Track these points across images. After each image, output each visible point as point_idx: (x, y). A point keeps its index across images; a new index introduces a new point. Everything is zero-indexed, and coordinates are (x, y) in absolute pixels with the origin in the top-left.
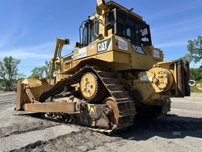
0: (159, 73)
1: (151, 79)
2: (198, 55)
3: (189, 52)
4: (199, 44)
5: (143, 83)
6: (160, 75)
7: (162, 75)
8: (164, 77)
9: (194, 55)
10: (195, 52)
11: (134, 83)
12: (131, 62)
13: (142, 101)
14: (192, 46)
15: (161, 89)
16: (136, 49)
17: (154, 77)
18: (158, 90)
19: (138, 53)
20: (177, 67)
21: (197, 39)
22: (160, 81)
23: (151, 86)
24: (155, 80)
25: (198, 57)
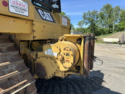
0: (65, 49)
1: (55, 55)
2: (87, 21)
3: (83, 19)
4: (88, 15)
5: (47, 58)
6: (66, 52)
7: (68, 52)
8: (70, 55)
9: (85, 21)
10: (86, 19)
11: (38, 56)
12: (33, 31)
13: (46, 77)
14: (85, 16)
15: (65, 68)
16: (44, 15)
17: (59, 53)
18: (62, 69)
19: (45, 20)
20: (84, 43)
21: (87, 12)
22: (65, 59)
23: (56, 62)
24: (60, 57)
25: (87, 22)
